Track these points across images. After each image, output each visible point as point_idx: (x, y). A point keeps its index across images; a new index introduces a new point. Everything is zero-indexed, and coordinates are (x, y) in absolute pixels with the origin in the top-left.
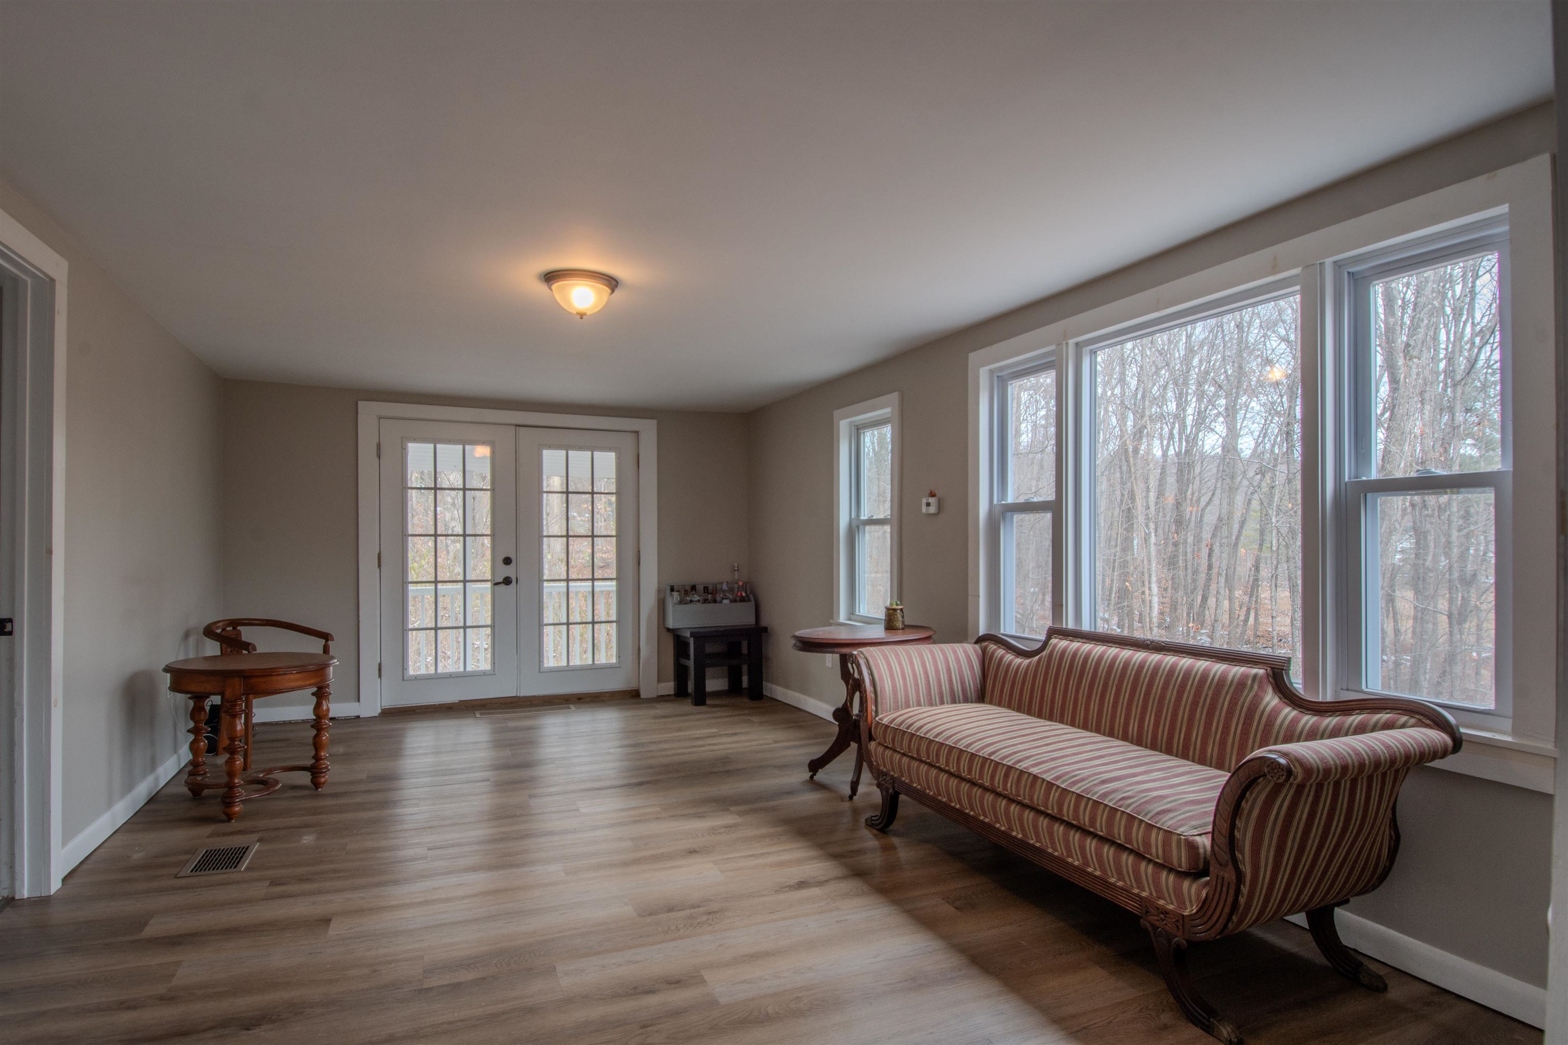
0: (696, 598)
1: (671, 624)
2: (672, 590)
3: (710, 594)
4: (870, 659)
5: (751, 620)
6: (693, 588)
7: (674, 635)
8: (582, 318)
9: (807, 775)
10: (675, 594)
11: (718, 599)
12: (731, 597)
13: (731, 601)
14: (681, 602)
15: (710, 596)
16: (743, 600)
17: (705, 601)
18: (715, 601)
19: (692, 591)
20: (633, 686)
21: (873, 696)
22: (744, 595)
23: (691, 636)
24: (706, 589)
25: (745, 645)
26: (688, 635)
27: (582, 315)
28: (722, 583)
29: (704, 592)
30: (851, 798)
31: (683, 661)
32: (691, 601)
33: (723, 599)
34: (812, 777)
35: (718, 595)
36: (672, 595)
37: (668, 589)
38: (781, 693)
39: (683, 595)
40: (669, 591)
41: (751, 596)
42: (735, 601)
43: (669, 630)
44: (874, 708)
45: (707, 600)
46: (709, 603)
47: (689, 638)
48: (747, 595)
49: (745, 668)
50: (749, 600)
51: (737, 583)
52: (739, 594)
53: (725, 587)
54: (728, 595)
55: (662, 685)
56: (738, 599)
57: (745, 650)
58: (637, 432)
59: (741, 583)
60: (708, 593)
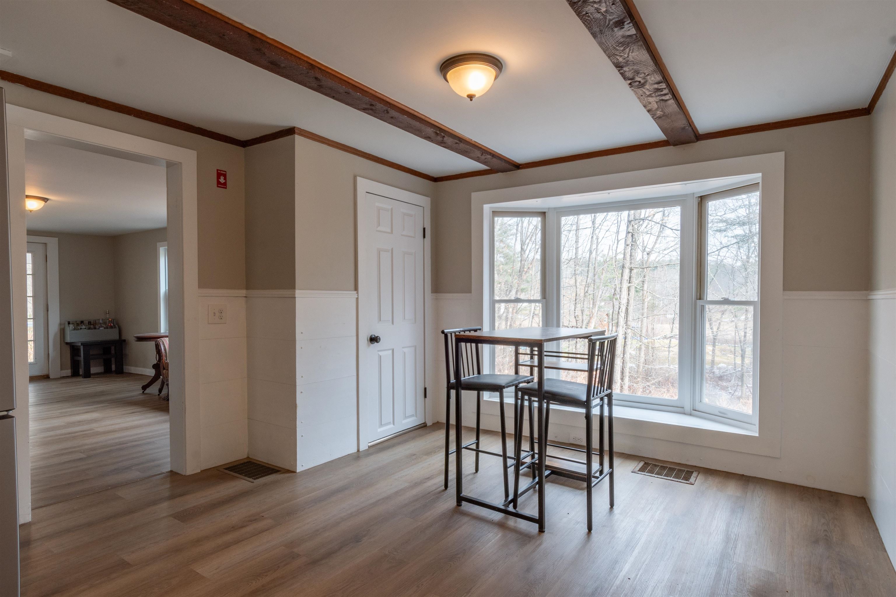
0: (84, 327)
1: (68, 340)
2: (69, 323)
3: (92, 325)
4: (164, 342)
5: (117, 337)
6: (82, 322)
7: (70, 346)
8: (31, 212)
9: (141, 391)
10: (71, 325)
11: (97, 327)
12: (104, 326)
13: (104, 328)
14: (74, 329)
15: (92, 326)
16: (111, 327)
17: (89, 329)
18: (95, 328)
19: (81, 323)
20: (45, 373)
21: (165, 354)
22: (112, 325)
23: (81, 345)
24: (90, 323)
25: (113, 348)
26: (80, 344)
27: (31, 211)
28: (99, 320)
29: (89, 324)
30: (159, 395)
31: (78, 358)
32: (81, 329)
33: (100, 327)
34: (143, 392)
35: (97, 326)
36: (69, 326)
37: (67, 323)
38: (133, 370)
39: (76, 325)
40: (67, 324)
41: (117, 326)
42: (107, 328)
43: (67, 343)
44: (165, 358)
45: (91, 328)
46: (92, 329)
47: (80, 346)
48: (114, 325)
49: (113, 360)
50: (115, 327)
51: (108, 319)
52: (109, 325)
53: (101, 321)
54: (103, 325)
55: (64, 371)
56: (109, 327)
57: (113, 352)
58: (46, 244)
59: (110, 320)
60: (91, 325)
